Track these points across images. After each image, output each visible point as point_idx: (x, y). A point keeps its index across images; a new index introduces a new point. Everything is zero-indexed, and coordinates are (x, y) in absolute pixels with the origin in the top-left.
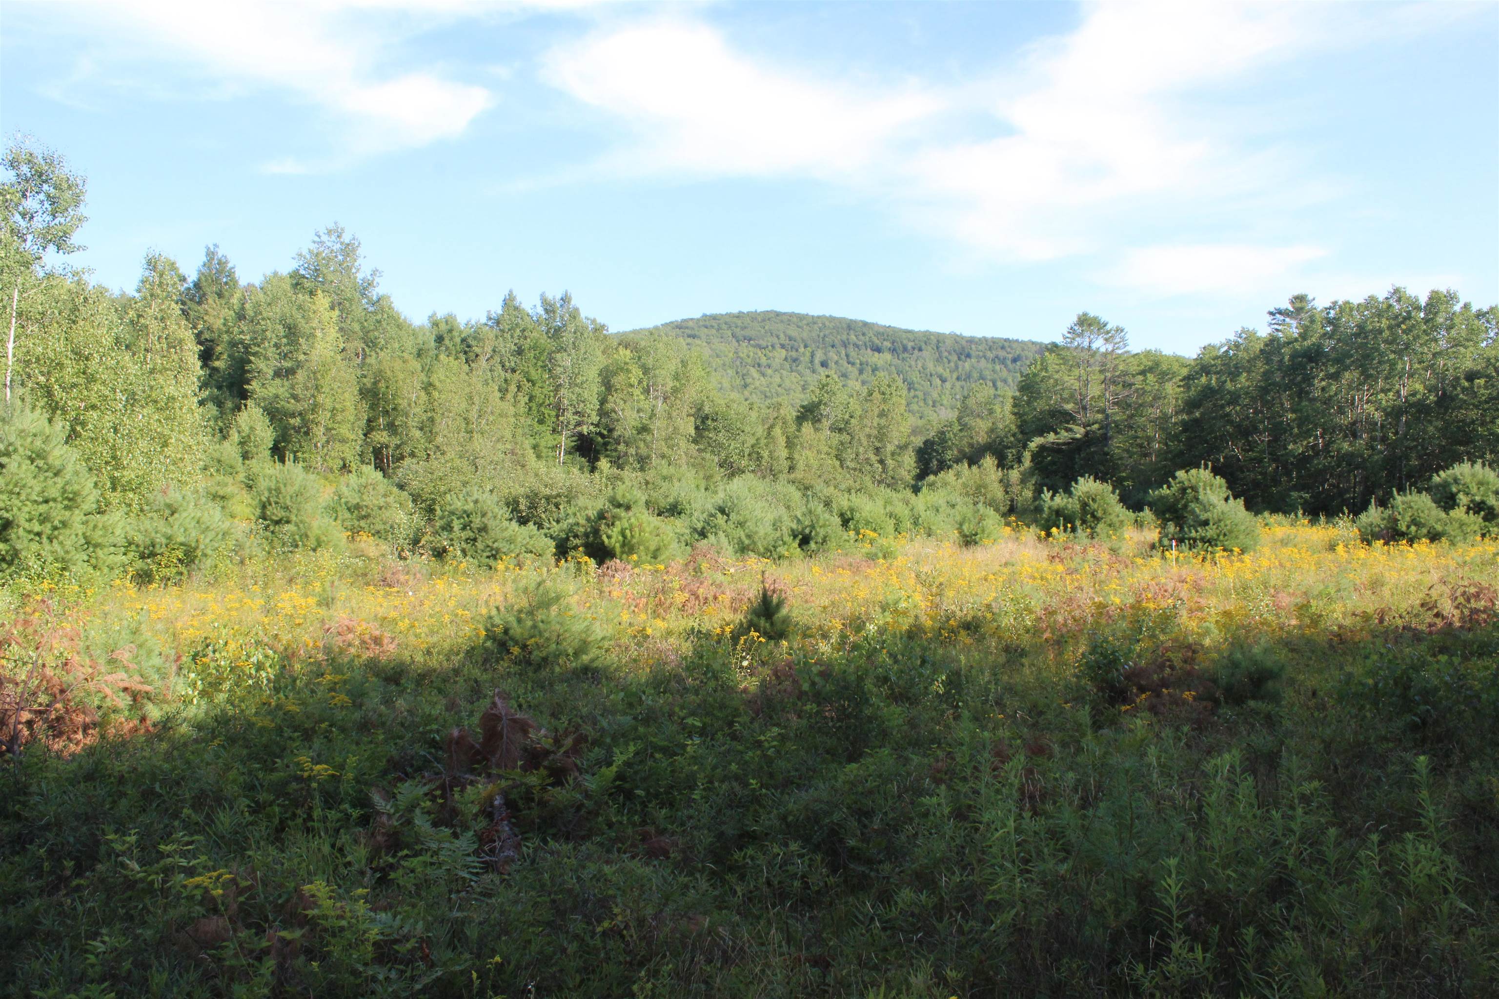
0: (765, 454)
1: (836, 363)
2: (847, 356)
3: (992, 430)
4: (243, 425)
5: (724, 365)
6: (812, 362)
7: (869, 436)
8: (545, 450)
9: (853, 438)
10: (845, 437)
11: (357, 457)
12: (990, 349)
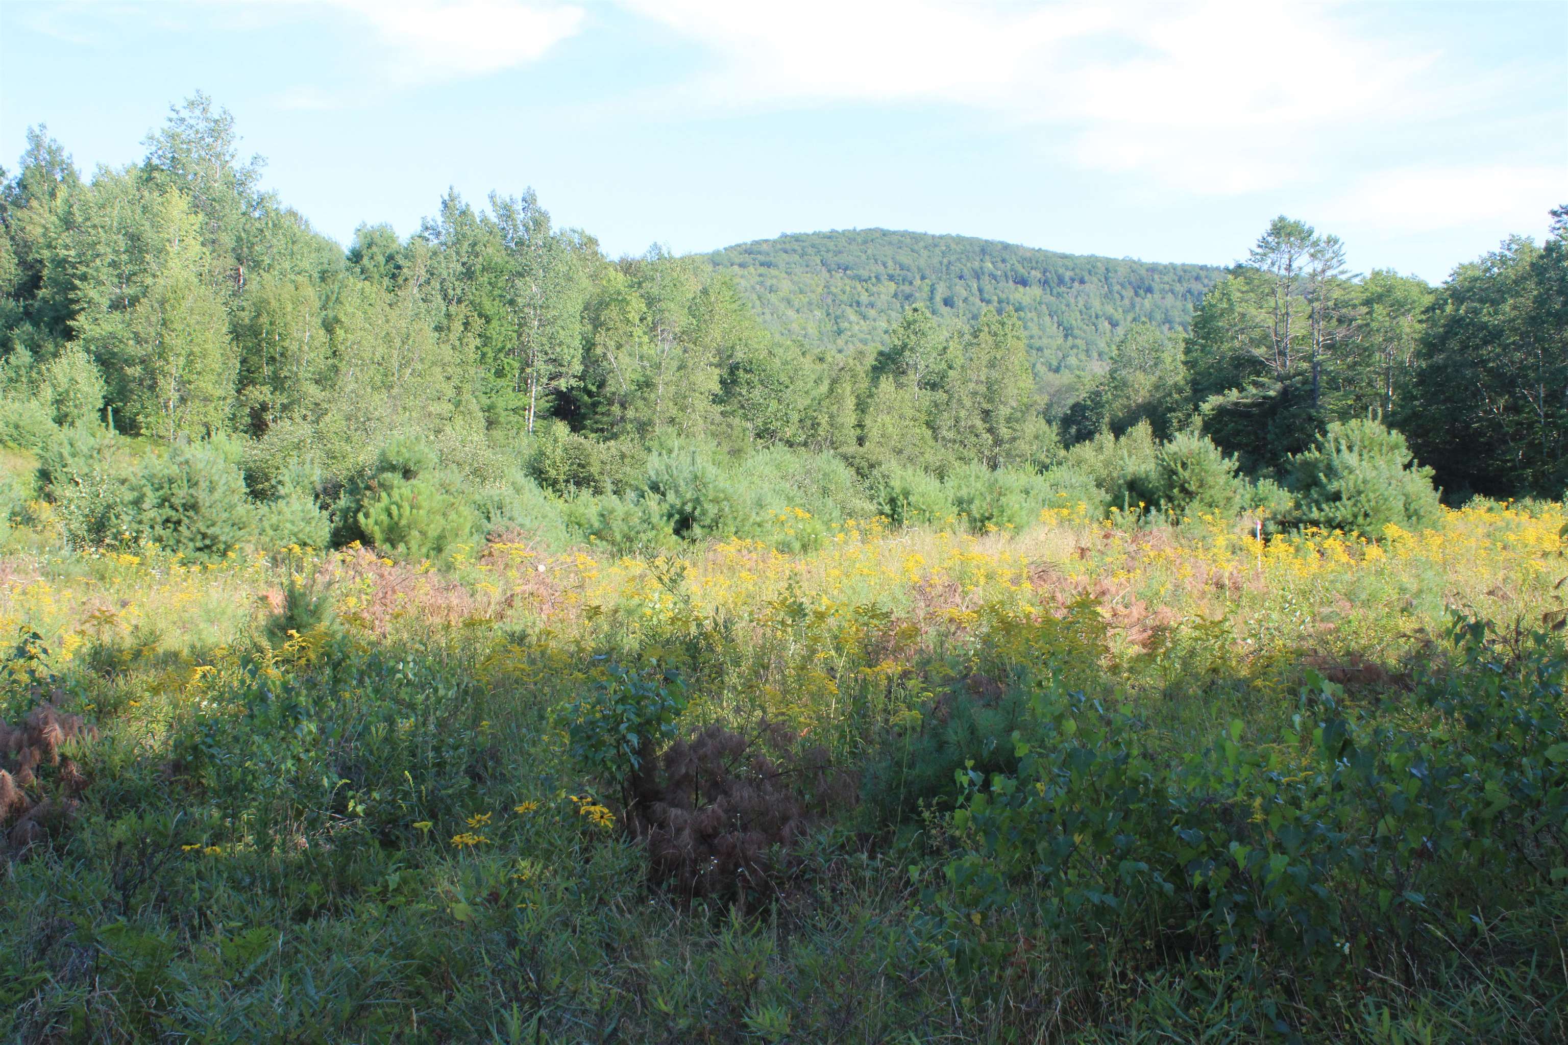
0: (824, 420)
1: (965, 300)
2: (980, 290)
3: (1157, 388)
4: (60, 376)
5: (810, 303)
6: (931, 299)
7: (975, 394)
8: (504, 414)
9: (951, 397)
10: (941, 396)
11: (227, 422)
12: (1180, 281)
